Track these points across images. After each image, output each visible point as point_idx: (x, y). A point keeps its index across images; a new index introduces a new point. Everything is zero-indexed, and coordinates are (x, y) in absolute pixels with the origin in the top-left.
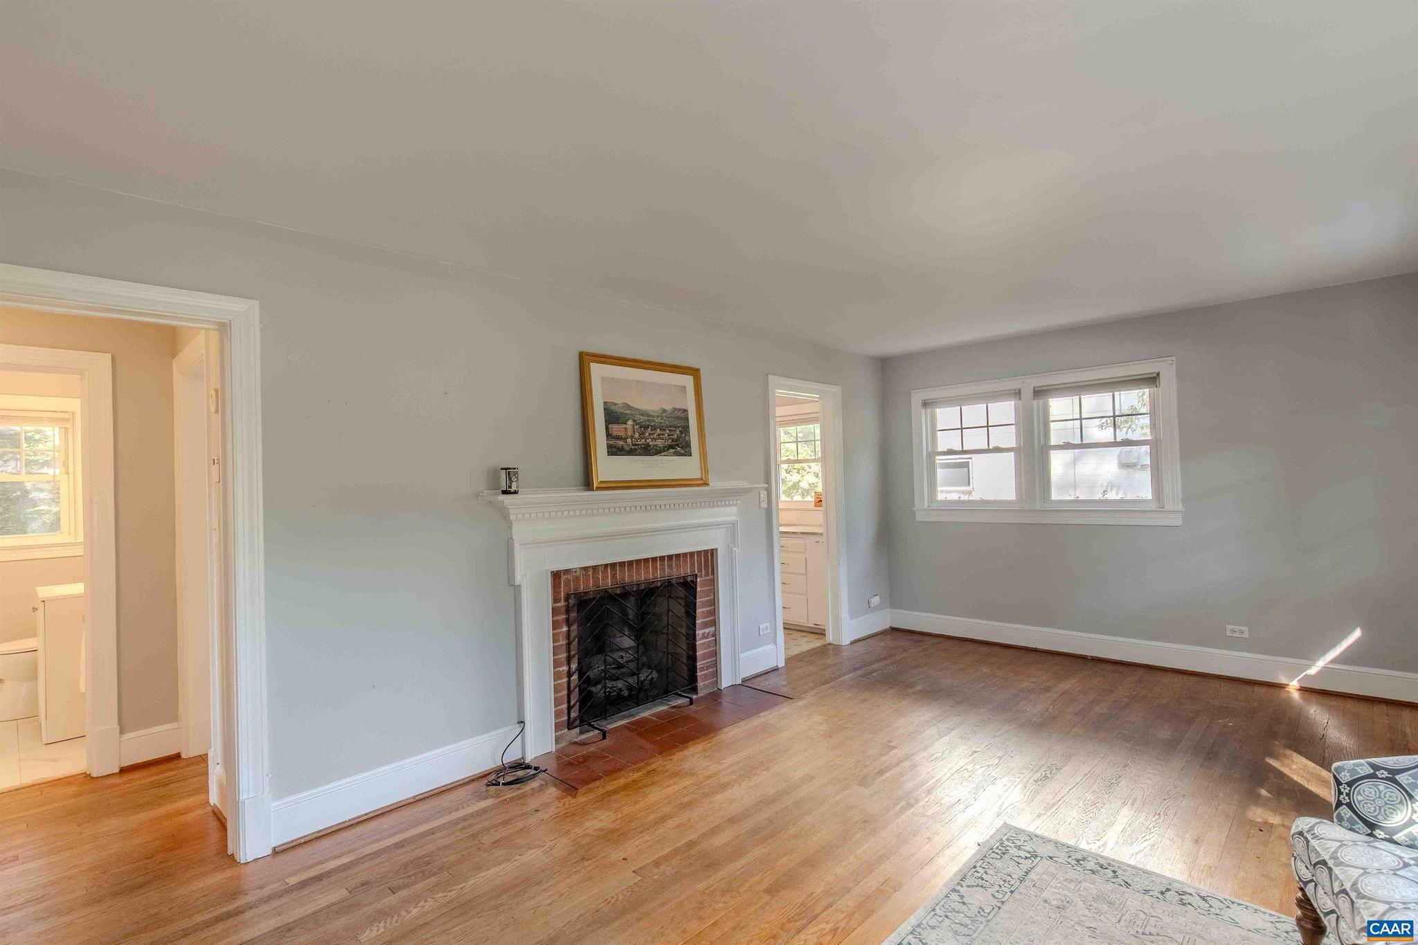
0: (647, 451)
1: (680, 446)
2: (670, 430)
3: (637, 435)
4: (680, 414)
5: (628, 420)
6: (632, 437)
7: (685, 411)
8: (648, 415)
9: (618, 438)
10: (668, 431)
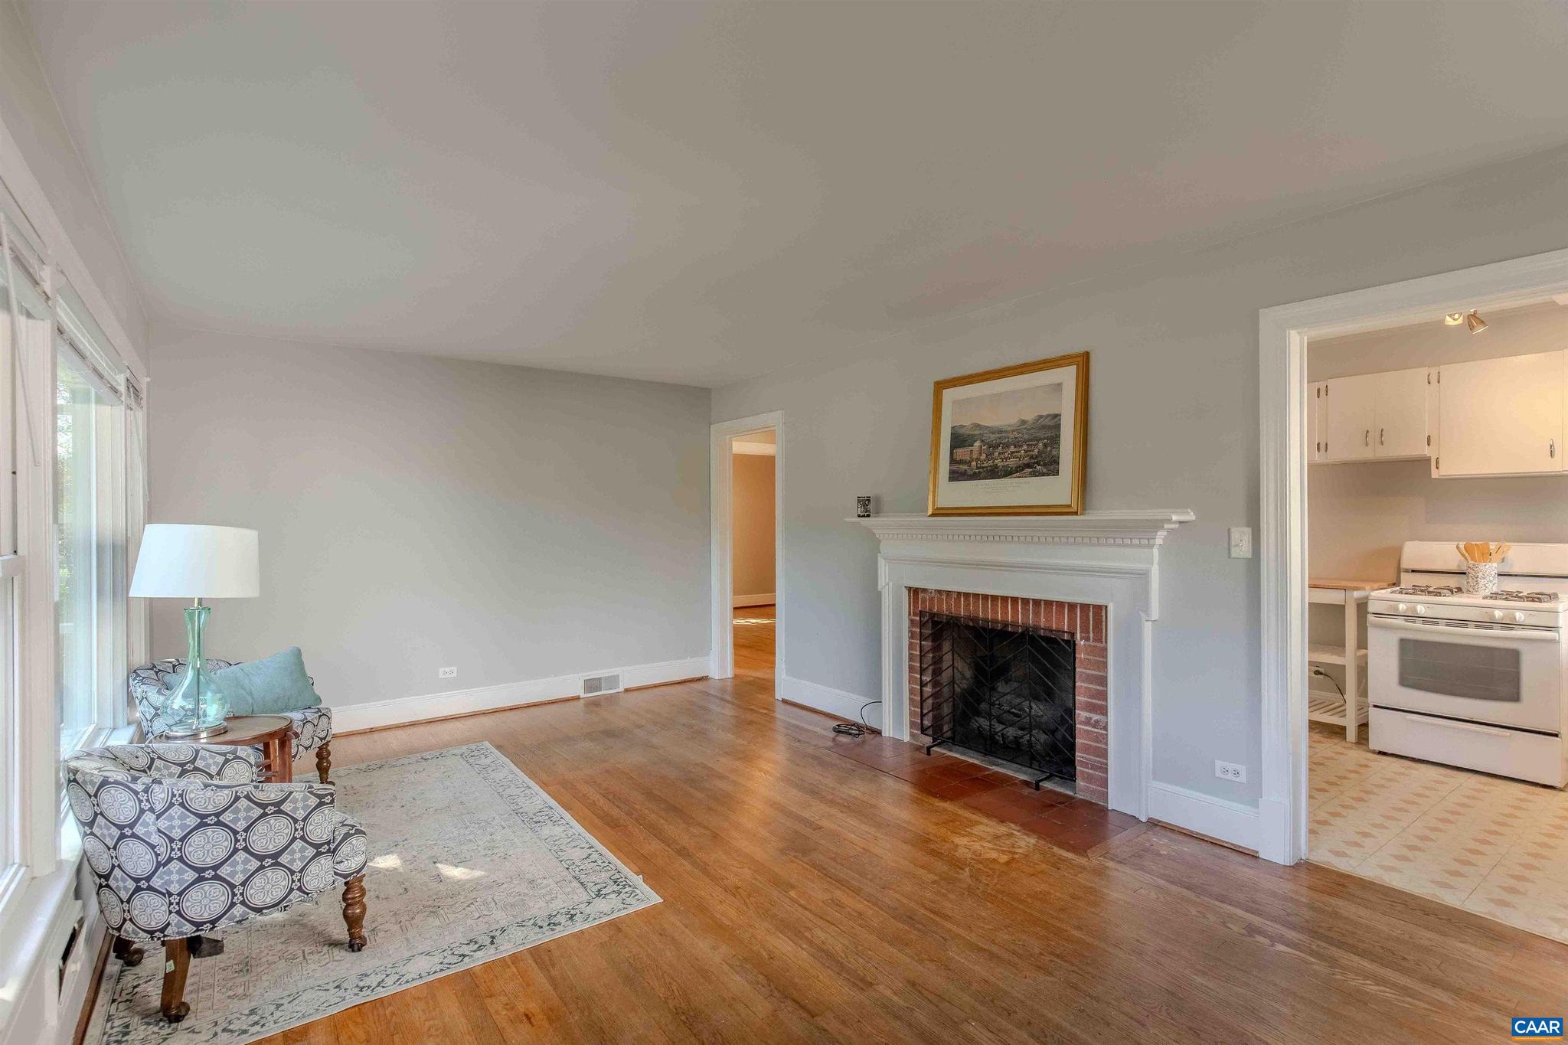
0: (994, 473)
1: (1042, 463)
2: (1028, 445)
3: (984, 456)
4: (1047, 422)
5: (976, 441)
6: (977, 459)
7: (1057, 416)
8: (1000, 432)
9: (962, 462)
10: (1025, 447)
